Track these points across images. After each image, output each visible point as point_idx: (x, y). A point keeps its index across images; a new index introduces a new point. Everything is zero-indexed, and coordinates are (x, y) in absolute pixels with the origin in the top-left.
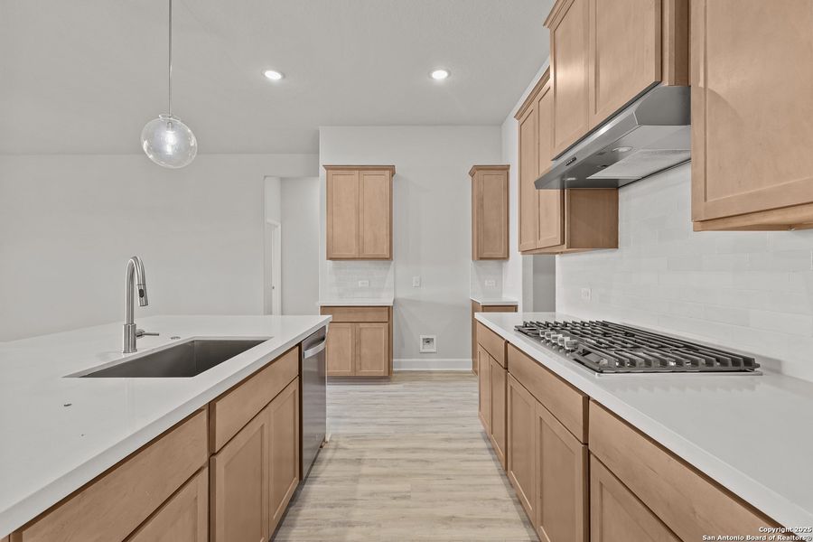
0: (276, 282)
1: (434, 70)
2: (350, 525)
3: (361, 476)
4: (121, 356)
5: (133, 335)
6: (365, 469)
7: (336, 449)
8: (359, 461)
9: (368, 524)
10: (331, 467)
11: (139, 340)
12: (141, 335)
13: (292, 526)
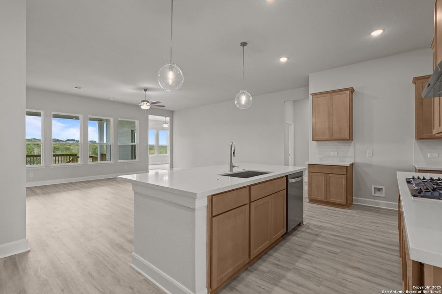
0: (291, 151)
1: (372, 32)
2: (305, 253)
3: (316, 240)
4: (229, 172)
5: (232, 167)
6: (319, 239)
7: (307, 228)
8: (317, 235)
9: (313, 256)
10: (303, 233)
11: (233, 168)
12: (234, 167)
13: (282, 246)
